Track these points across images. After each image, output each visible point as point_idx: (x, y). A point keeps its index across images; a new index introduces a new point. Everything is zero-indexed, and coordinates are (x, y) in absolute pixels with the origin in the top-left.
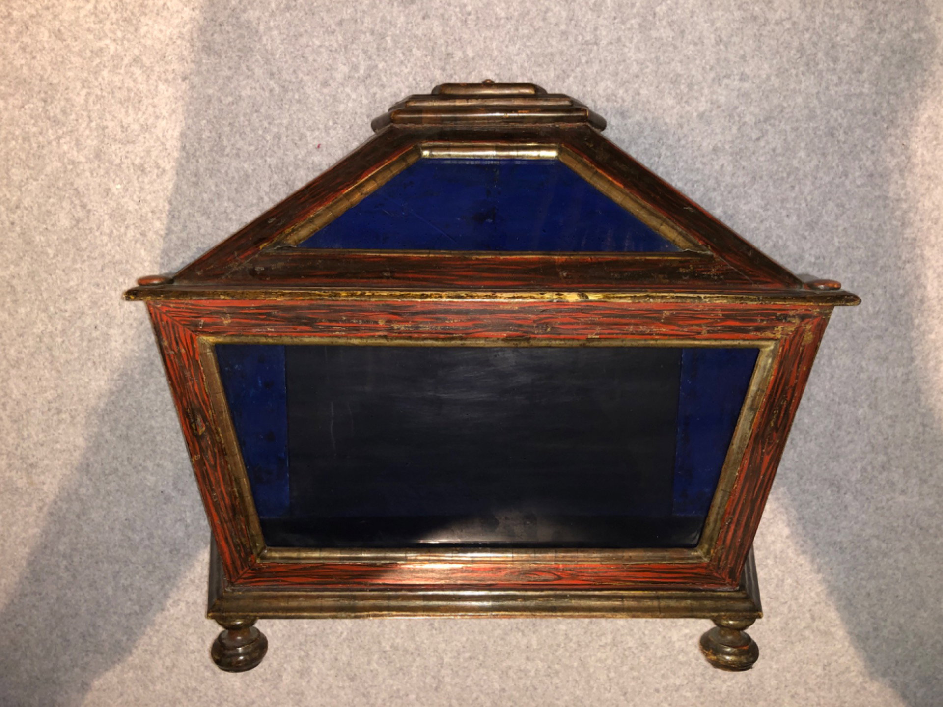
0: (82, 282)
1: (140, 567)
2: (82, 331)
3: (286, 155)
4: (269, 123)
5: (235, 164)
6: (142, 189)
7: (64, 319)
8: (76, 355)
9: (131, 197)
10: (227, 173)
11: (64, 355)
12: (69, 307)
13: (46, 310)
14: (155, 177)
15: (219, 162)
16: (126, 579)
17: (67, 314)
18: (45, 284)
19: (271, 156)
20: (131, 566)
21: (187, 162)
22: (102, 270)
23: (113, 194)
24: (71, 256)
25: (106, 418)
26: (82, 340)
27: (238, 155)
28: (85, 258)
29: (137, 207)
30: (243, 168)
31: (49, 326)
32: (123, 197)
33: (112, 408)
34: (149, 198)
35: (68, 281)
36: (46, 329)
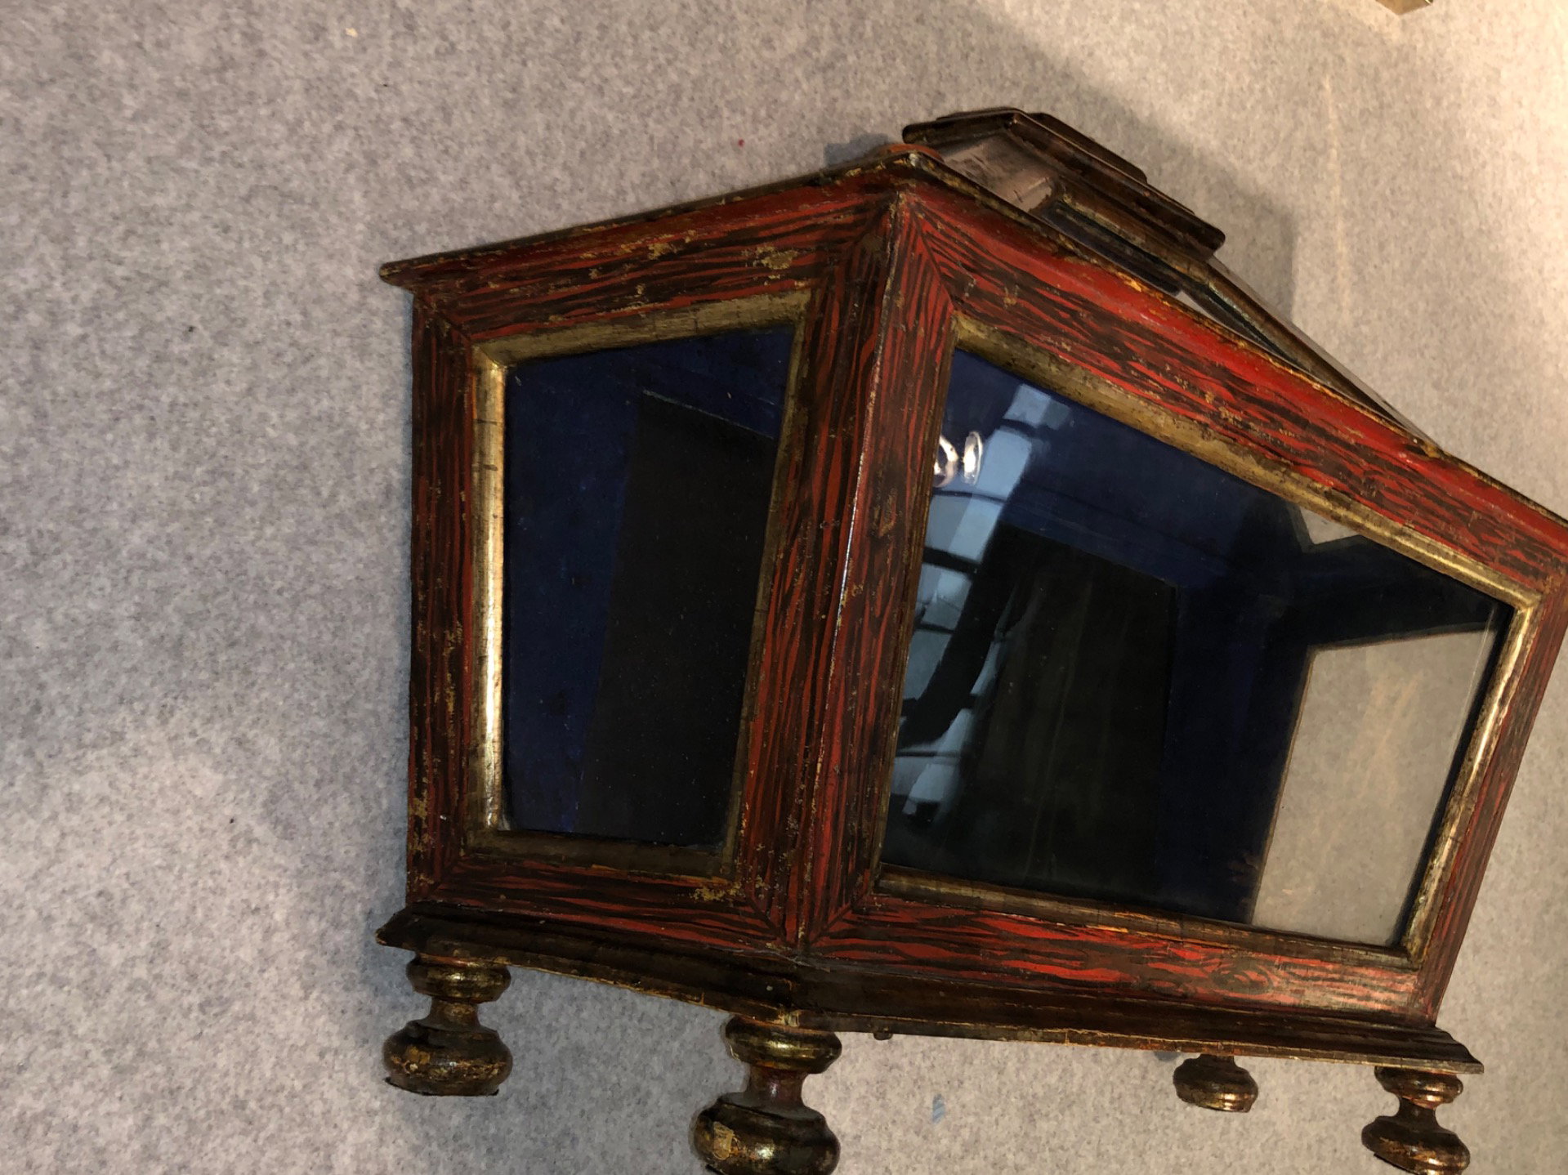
0: (189, 207)
1: (96, 1055)
2: (148, 325)
3: (684, 133)
4: (669, 62)
5: (591, 104)
6: (396, 64)
7: (109, 281)
8: (108, 384)
9: (368, 68)
10: (573, 113)
11: (72, 374)
12: (134, 253)
13: (64, 239)
14: (431, 51)
15: (562, 86)
16: (37, 1095)
17: (120, 272)
18: (85, 172)
19: (658, 121)
20: (67, 1050)
21: (505, 55)
22: (247, 199)
23: (331, 45)
24: (181, 136)
25: (135, 579)
26: (138, 350)
27: (600, 91)
28: (216, 154)
29: (373, 95)
30: (604, 118)
31: (57, 284)
32: (350, 60)
33: (163, 556)
34: (405, 88)
35: (151, 192)
36: (45, 287)
